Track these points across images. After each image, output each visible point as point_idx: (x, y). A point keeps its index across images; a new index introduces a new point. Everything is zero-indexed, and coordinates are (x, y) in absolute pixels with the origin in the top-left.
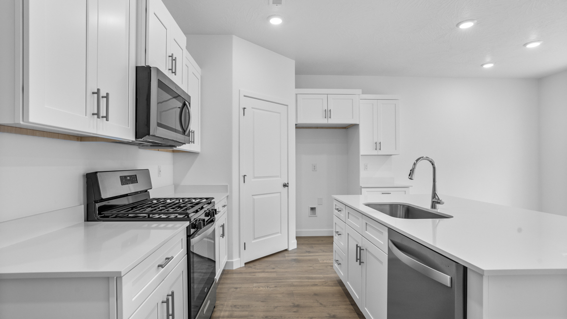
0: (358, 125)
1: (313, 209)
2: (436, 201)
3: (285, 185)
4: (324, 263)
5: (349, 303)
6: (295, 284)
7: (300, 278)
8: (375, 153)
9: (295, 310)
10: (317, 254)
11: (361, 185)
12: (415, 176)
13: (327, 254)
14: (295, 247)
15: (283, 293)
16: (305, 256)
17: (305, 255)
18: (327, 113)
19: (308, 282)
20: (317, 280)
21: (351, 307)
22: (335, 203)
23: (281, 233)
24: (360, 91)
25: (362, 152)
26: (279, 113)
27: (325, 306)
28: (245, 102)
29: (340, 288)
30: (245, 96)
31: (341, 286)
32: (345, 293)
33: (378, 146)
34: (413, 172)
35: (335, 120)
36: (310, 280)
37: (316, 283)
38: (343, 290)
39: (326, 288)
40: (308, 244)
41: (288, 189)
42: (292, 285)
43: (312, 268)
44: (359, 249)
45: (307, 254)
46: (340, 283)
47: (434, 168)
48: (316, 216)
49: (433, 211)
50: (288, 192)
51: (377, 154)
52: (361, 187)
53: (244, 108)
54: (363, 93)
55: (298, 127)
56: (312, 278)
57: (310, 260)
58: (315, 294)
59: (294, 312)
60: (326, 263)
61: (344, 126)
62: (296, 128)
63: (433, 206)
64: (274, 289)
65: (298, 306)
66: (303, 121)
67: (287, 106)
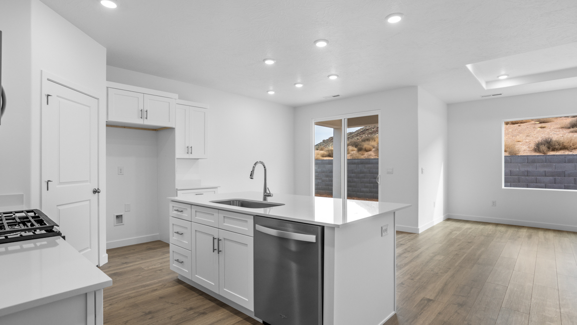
0: (174, 128)
1: (119, 217)
2: (267, 195)
3: (96, 191)
4: (151, 269)
5: (196, 294)
6: (132, 295)
7: (134, 289)
8: (187, 156)
9: (150, 317)
10: (137, 263)
11: (176, 187)
12: (255, 176)
13: (148, 261)
14: (106, 261)
15: (124, 308)
16: (123, 268)
17: (123, 266)
18: (143, 114)
19: (146, 290)
20: (154, 286)
21: (201, 297)
22: (171, 204)
23: (90, 248)
24: (176, 96)
25: (178, 156)
26: (89, 107)
27: (177, 304)
28: (48, 88)
29: (181, 286)
30: (48, 80)
31: (181, 284)
32: (188, 288)
33: (189, 150)
34: (253, 173)
35: (151, 122)
36: (146, 288)
37: (156, 288)
38: (185, 286)
39: (168, 289)
40: (119, 256)
41: (98, 196)
42: (129, 298)
43: (140, 277)
44: (217, 241)
45: (125, 265)
46: (179, 282)
47: (265, 170)
48: (123, 225)
49: (265, 202)
50: (98, 199)
51: (188, 157)
52: (177, 189)
53: (48, 95)
54: (179, 98)
55: (109, 125)
56: (148, 285)
57: (132, 270)
58: (161, 298)
59: (150, 319)
60: (152, 269)
61: (154, 128)
62: (107, 125)
63: (265, 199)
64: (110, 307)
65: (150, 313)
66: (114, 119)
67: (98, 99)
